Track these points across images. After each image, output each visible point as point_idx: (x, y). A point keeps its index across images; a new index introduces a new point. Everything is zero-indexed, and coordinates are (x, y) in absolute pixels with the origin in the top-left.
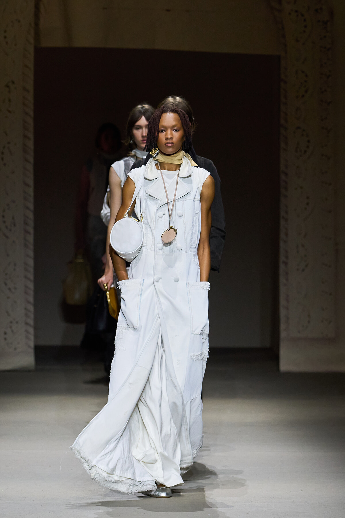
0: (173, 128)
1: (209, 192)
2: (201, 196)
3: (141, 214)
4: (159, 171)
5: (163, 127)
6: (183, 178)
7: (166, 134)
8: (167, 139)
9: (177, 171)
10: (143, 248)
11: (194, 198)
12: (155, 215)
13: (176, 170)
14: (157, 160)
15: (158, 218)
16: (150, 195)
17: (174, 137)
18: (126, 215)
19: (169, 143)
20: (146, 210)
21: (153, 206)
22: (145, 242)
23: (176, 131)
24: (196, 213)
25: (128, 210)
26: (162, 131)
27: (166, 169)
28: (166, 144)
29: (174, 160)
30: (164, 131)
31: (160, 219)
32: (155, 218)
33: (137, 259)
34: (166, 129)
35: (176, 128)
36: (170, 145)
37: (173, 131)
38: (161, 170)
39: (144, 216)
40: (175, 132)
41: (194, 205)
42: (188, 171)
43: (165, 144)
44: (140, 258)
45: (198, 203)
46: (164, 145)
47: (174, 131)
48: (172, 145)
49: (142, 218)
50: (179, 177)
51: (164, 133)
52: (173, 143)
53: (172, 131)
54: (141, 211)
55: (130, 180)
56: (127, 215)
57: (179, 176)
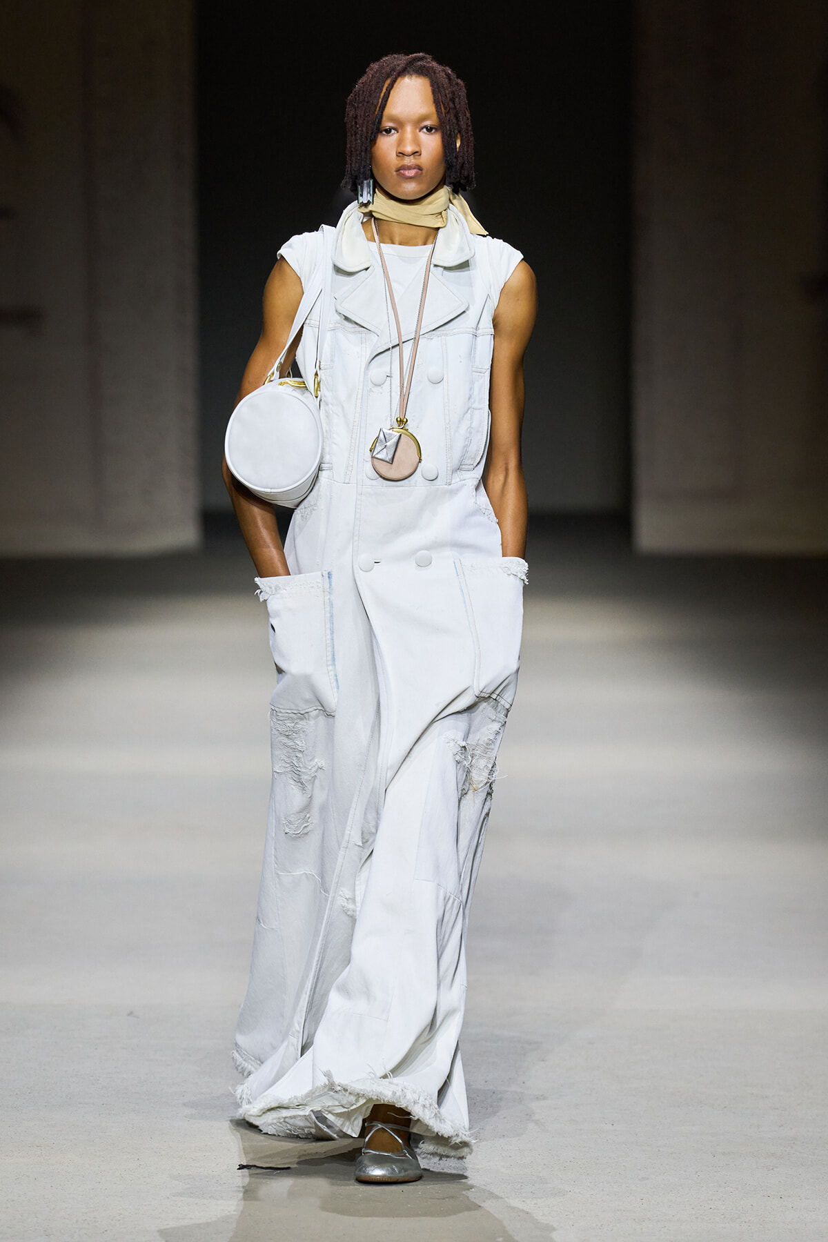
0: (419, 124)
1: (520, 312)
2: (496, 323)
3: (316, 374)
4: (374, 246)
5: (392, 119)
6: (445, 268)
7: (400, 142)
8: (401, 154)
9: (429, 247)
10: (324, 475)
11: (475, 326)
12: (362, 379)
13: (425, 245)
14: (371, 212)
15: (370, 385)
16: (347, 319)
17: (422, 150)
18: (273, 374)
19: (409, 168)
20: (332, 361)
21: (355, 350)
22: (327, 458)
23: (429, 129)
24: (479, 370)
25: (280, 359)
26: (388, 131)
27: (397, 242)
28: (398, 170)
29: (422, 215)
30: (393, 131)
31: (375, 389)
32: (361, 387)
33: (307, 506)
34: (399, 125)
35: (428, 123)
36: (412, 173)
37: (420, 131)
38: (382, 241)
39: (323, 378)
40: (426, 133)
41: (472, 349)
42: (461, 249)
43: (396, 171)
44: (315, 505)
45: (485, 344)
46: (395, 173)
47: (425, 130)
48: (416, 173)
49: (319, 383)
50: (431, 265)
51: (394, 137)
52: (420, 168)
53: (418, 131)
54: (318, 364)
55: (288, 270)
56: (277, 374)
57: (434, 261)
